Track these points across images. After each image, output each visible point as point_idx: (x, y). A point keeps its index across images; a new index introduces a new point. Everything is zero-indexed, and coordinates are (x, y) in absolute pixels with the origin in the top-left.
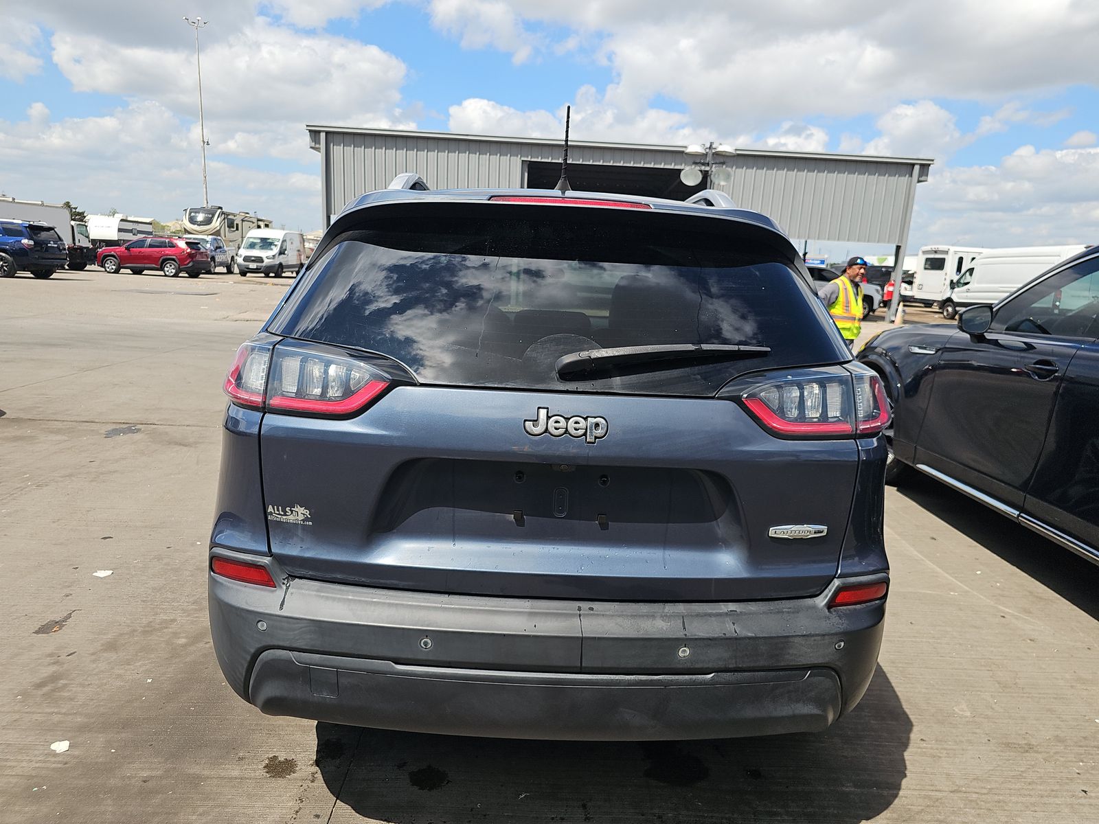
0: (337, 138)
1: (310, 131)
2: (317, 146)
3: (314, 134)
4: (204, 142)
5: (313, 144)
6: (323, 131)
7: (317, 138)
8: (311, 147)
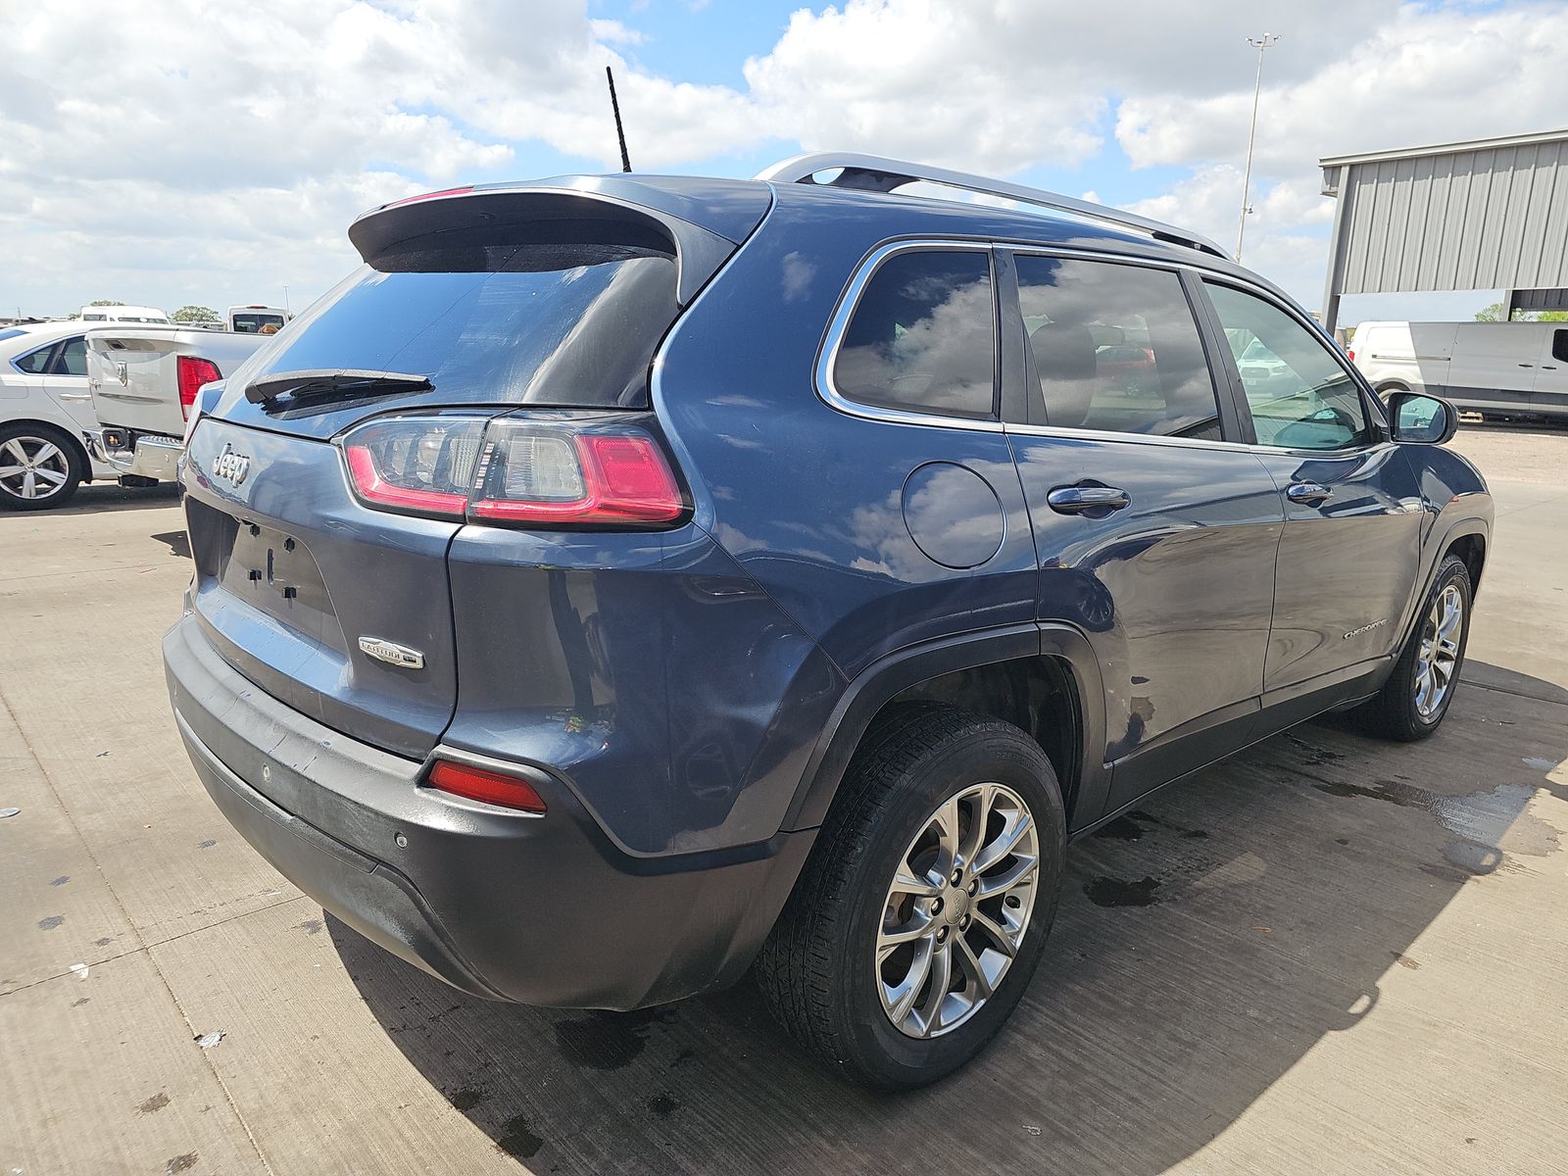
0: (1367, 171)
1: (1325, 168)
2: (1334, 189)
3: (1332, 170)
4: (1245, 209)
5: (1327, 188)
6: (1345, 165)
7: (1336, 176)
8: (1324, 193)
